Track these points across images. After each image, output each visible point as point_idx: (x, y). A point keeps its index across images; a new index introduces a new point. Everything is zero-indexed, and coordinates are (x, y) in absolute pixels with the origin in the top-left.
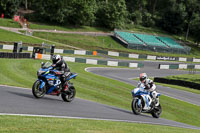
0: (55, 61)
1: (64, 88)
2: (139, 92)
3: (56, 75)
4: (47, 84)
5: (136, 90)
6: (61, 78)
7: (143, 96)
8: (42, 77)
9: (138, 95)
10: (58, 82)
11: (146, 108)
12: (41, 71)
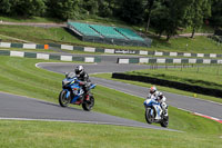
0: (77, 72)
1: (86, 97)
2: (151, 103)
3: (80, 85)
4: (72, 93)
5: (148, 101)
6: (84, 88)
7: (155, 106)
8: (67, 87)
9: (151, 105)
10: (82, 92)
11: (158, 118)
12: (66, 82)
